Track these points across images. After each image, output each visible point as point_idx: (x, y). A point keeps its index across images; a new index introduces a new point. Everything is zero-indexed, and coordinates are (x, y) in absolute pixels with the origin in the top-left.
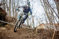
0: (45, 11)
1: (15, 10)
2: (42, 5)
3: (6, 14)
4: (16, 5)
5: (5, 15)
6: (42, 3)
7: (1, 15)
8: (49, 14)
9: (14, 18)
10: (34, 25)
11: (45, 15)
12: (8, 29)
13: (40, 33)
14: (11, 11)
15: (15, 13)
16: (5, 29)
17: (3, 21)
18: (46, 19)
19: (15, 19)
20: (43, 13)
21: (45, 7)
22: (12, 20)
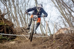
0: (61, 12)
1: (23, 19)
2: (56, 6)
3: (13, 25)
4: (23, 13)
5: (12, 27)
6: (54, 3)
7: (7, 27)
8: (67, 16)
9: (24, 28)
10: (50, 32)
11: (61, 17)
12: (19, 42)
13: (59, 40)
14: (19, 21)
15: (24, 22)
16: (15, 42)
17: (11, 34)
18: (64, 22)
19: (25, 30)
20: (58, 15)
21: (59, 8)
22: (21, 31)
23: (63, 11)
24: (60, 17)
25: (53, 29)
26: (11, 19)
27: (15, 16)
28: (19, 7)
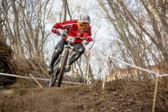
1: (32, 42)
2: (109, 17)
3: (10, 53)
4: (34, 27)
6: (106, 10)
8: (132, 41)
9: (33, 61)
11: (119, 44)
13: (114, 93)
14: (22, 45)
15: (34, 49)
18: (123, 55)
19: (37, 65)
20: (112, 39)
21: (116, 23)
23: (125, 30)
24: (116, 43)
25: (98, 69)
26: (6, 39)
27: (13, 34)
28: (26, 14)
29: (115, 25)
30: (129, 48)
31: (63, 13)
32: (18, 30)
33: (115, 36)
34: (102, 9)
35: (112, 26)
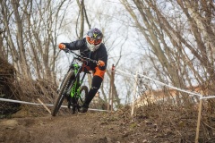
1: (41, 58)
4: (42, 39)
6: (134, 16)
8: (169, 55)
9: (43, 83)
11: (152, 59)
14: (28, 63)
15: (44, 67)
18: (158, 74)
19: (47, 87)
20: (144, 53)
21: (148, 33)
23: (159, 41)
24: (149, 59)
25: (126, 91)
27: (17, 48)
28: (32, 23)
29: (146, 35)
30: (165, 64)
31: (80, 21)
32: (23, 44)
33: (147, 50)
34: (130, 16)
35: (143, 36)
